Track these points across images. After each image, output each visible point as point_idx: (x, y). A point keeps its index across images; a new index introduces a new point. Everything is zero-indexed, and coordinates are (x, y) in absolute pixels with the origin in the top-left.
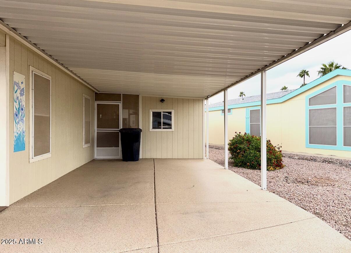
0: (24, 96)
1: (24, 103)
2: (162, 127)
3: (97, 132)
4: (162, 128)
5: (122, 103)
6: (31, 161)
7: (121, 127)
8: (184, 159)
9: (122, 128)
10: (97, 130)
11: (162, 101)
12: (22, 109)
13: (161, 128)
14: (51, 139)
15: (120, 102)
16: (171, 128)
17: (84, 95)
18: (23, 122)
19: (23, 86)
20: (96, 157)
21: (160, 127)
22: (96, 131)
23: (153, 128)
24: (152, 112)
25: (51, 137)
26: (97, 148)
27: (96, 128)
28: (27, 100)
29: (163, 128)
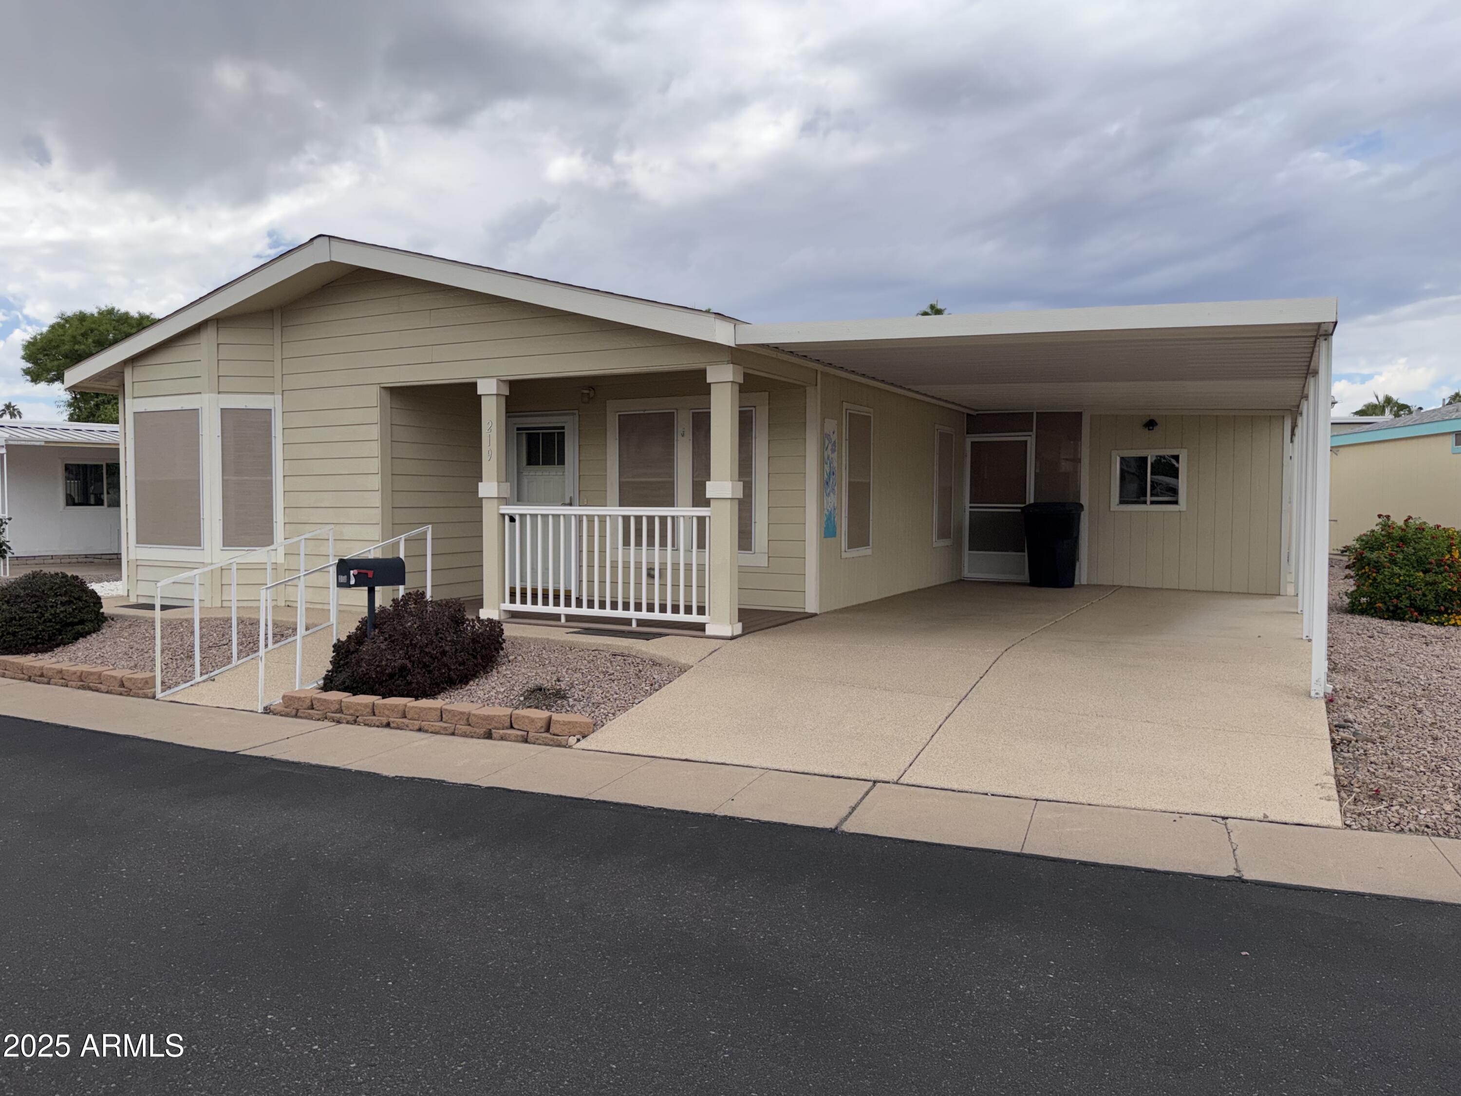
0: (836, 453)
1: (835, 464)
2: (1149, 498)
3: (970, 512)
4: (1148, 502)
5: (1034, 436)
6: (844, 555)
7: (1031, 499)
8: (1216, 592)
9: (1032, 501)
10: (971, 507)
11: (1151, 424)
12: (833, 474)
13: (1145, 502)
14: (871, 522)
15: (1030, 433)
16: (1176, 503)
17: (937, 426)
18: (834, 494)
19: (834, 438)
20: (967, 573)
21: (1142, 499)
22: (968, 510)
23: (1122, 502)
24: (1118, 459)
25: (871, 518)
26: (971, 552)
27: (968, 504)
28: (840, 457)
29: (1152, 503)
